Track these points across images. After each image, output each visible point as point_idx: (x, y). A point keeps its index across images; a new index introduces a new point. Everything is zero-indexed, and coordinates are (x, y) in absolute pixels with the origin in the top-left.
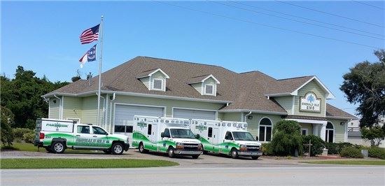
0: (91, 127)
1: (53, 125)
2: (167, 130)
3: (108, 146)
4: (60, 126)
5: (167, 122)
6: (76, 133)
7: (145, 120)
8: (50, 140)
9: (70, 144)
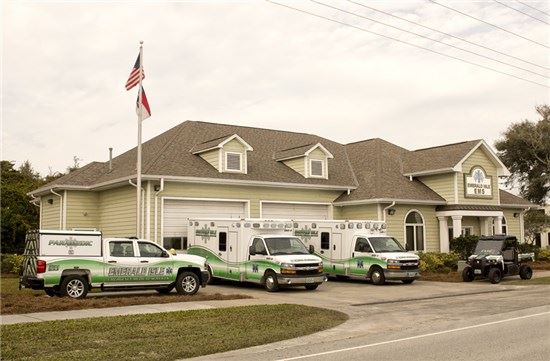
0: (135, 242)
1: (62, 244)
2: (256, 240)
3: (171, 279)
4: (75, 244)
5: (256, 226)
6: (108, 257)
7: (213, 225)
8: (58, 274)
9: (97, 280)
